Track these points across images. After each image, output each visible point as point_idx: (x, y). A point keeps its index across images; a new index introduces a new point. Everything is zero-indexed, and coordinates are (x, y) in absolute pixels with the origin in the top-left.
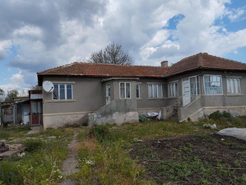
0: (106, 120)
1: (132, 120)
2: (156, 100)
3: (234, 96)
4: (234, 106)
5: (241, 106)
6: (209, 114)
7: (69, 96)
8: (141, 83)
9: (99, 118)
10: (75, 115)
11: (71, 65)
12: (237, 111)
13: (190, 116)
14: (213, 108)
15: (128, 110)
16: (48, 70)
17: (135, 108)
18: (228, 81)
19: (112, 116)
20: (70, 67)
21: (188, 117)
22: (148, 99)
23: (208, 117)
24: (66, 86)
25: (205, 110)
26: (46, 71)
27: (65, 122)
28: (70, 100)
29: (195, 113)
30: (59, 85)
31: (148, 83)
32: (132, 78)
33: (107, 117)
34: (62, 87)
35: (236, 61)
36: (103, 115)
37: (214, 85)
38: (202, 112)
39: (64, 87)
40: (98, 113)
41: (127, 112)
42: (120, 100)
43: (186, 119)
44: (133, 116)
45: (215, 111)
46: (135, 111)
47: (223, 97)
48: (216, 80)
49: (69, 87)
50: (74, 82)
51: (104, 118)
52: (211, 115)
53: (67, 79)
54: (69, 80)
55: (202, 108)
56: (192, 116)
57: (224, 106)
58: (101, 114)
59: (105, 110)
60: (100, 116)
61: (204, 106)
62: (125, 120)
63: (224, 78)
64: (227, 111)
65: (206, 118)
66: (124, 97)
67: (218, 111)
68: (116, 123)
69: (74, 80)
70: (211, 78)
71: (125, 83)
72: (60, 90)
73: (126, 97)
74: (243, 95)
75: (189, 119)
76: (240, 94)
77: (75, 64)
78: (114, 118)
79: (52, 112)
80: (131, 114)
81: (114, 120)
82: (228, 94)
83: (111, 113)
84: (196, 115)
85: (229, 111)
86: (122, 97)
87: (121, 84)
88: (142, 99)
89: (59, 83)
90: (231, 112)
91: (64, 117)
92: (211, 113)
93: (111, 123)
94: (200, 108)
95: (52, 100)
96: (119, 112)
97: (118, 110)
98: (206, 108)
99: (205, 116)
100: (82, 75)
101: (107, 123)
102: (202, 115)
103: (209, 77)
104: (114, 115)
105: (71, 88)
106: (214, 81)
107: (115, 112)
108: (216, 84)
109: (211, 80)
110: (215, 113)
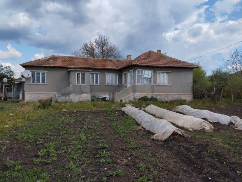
0: (65, 99)
1: (85, 100)
2: (112, 86)
3: (163, 86)
4: (162, 93)
5: (169, 93)
6: (138, 98)
7: (43, 81)
8: (100, 73)
9: (59, 97)
10: (47, 94)
11: (49, 58)
12: (164, 97)
13: (123, 99)
14: (143, 94)
15: (83, 93)
16: (29, 62)
17: (89, 91)
18: (158, 75)
19: (70, 96)
20: (47, 59)
21: (120, 99)
22: (105, 85)
23: (137, 100)
24: (41, 73)
25: (135, 95)
26: (27, 63)
27: (39, 99)
28: (43, 84)
29: (127, 97)
30: (36, 73)
31: (106, 73)
32: (86, 70)
33: (66, 97)
34: (38, 74)
35: (175, 59)
36: (63, 95)
37: (145, 77)
38: (133, 96)
39: (40, 75)
40: (59, 94)
41: (82, 94)
42: (76, 85)
43: (119, 101)
44: (86, 97)
45: (144, 96)
46: (88, 93)
47: (152, 86)
48: (147, 73)
49: (43, 74)
50: (47, 71)
51: (64, 97)
52: (140, 99)
53: (42, 68)
54: (43, 70)
55: (133, 94)
56: (123, 98)
57: (153, 92)
58: (61, 94)
59: (64, 92)
60: (60, 95)
61: (135, 92)
62: (79, 99)
63: (154, 72)
64: (155, 97)
65: (136, 101)
66: (80, 83)
67: (146, 96)
68: (72, 101)
69: (47, 70)
70: (143, 72)
71: (81, 73)
72: (37, 76)
73: (82, 83)
74: (171, 85)
75: (121, 101)
76: (169, 85)
77: (52, 57)
78: (71, 98)
79: (31, 92)
80: (84, 95)
81: (71, 99)
82: (157, 84)
83: (69, 94)
84: (127, 98)
85: (156, 96)
86: (78, 83)
87: (78, 74)
88: (100, 85)
89: (36, 71)
90: (158, 97)
91: (39, 95)
92: (140, 97)
93: (69, 101)
94: (132, 93)
95: (30, 83)
96: (76, 93)
97: (74, 92)
98: (136, 93)
99: (135, 99)
100: (52, 66)
101: (65, 101)
102: (133, 98)
103: (142, 71)
104: (71, 95)
105: (45, 75)
106: (145, 74)
107: (72, 93)
108: (147, 77)
109: (143, 73)
110: (143, 97)
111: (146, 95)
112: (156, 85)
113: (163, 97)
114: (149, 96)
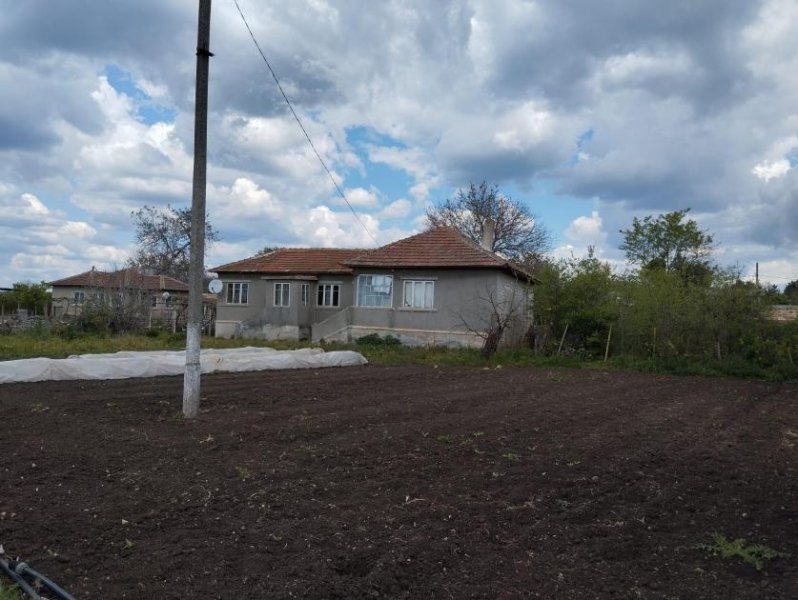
0: (255, 333)
4: (414, 328)
5: (430, 329)
6: (358, 337)
7: (244, 299)
14: (367, 329)
15: (284, 323)
17: (295, 321)
18: (405, 286)
19: (262, 329)
23: (355, 340)
24: (241, 285)
25: (352, 330)
28: (244, 304)
29: (334, 333)
30: (234, 284)
33: (256, 330)
34: (237, 286)
36: (251, 326)
37: (378, 291)
38: (346, 333)
39: (239, 287)
41: (283, 325)
43: (318, 340)
44: (290, 331)
45: (370, 333)
46: (294, 325)
47: (390, 312)
48: (382, 283)
49: (245, 286)
51: (252, 331)
52: (361, 339)
55: (346, 327)
56: (327, 336)
57: (392, 326)
58: (249, 325)
59: (254, 320)
60: (247, 327)
61: (351, 323)
62: (278, 335)
63: (398, 279)
64: (395, 336)
65: (352, 342)
66: (280, 304)
67: (376, 334)
68: (267, 338)
70: (373, 280)
71: (282, 284)
73: (283, 304)
74: (436, 310)
76: (431, 309)
78: (264, 332)
79: (225, 319)
80: (288, 328)
82: (404, 307)
83: (261, 325)
85: (399, 336)
86: (277, 303)
87: (277, 285)
90: (403, 338)
92: (362, 336)
93: (261, 338)
94: (344, 326)
96: (272, 324)
97: (270, 321)
98: (354, 327)
99: (350, 338)
101: (255, 338)
102: (346, 337)
103: (371, 278)
104: (264, 327)
105: (247, 288)
106: (377, 284)
107: (266, 323)
108: (382, 290)
109: (373, 283)
110: (368, 336)
111: (374, 332)
112: (400, 308)
113: (416, 339)
114: (382, 335)
